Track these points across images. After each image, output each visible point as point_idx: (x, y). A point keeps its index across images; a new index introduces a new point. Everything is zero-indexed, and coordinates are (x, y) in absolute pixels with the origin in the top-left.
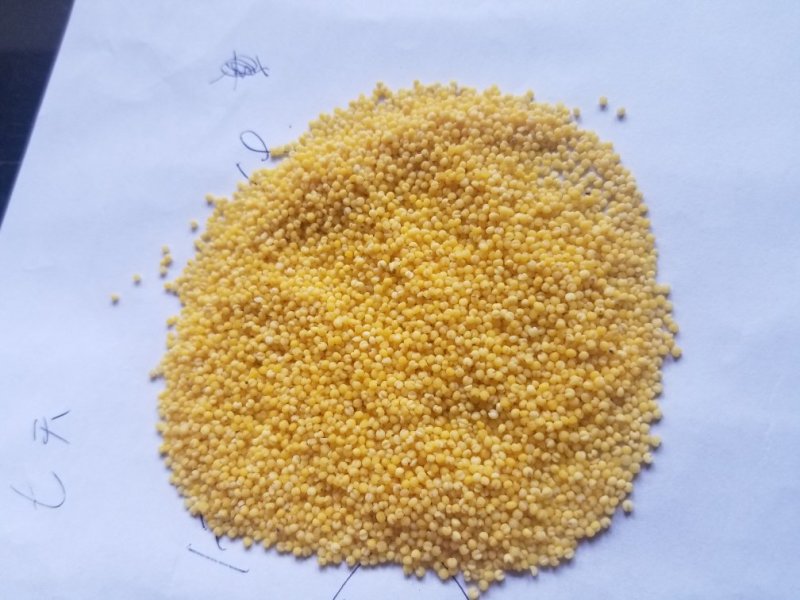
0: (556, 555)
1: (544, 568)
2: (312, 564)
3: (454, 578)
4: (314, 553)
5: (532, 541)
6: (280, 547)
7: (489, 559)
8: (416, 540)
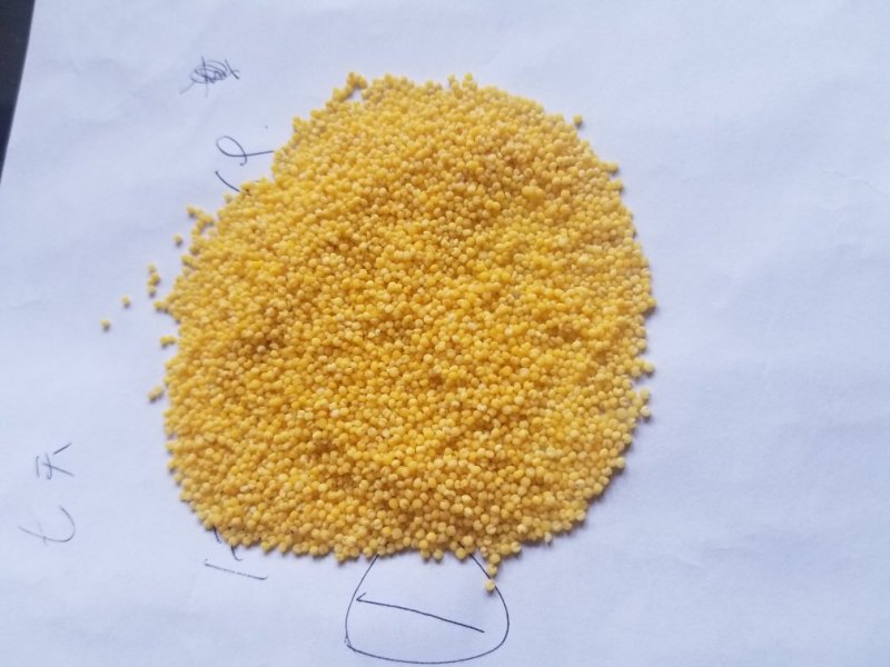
0: (568, 518)
1: (559, 534)
2: (331, 561)
3: (471, 556)
4: (331, 550)
5: (542, 508)
6: (296, 549)
7: (503, 532)
8: (430, 522)
